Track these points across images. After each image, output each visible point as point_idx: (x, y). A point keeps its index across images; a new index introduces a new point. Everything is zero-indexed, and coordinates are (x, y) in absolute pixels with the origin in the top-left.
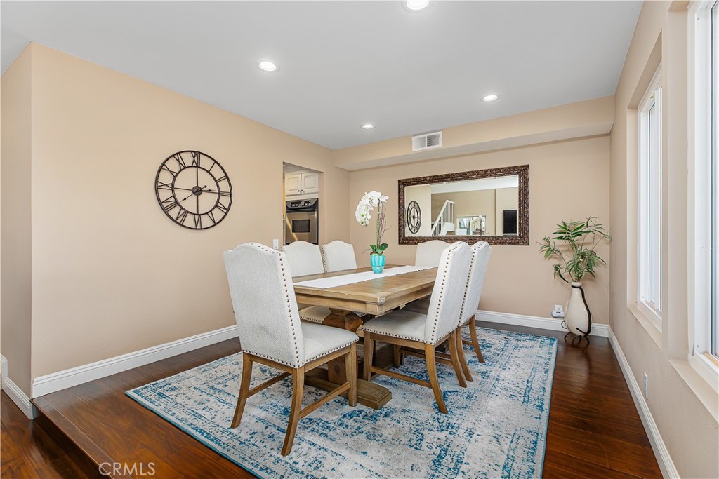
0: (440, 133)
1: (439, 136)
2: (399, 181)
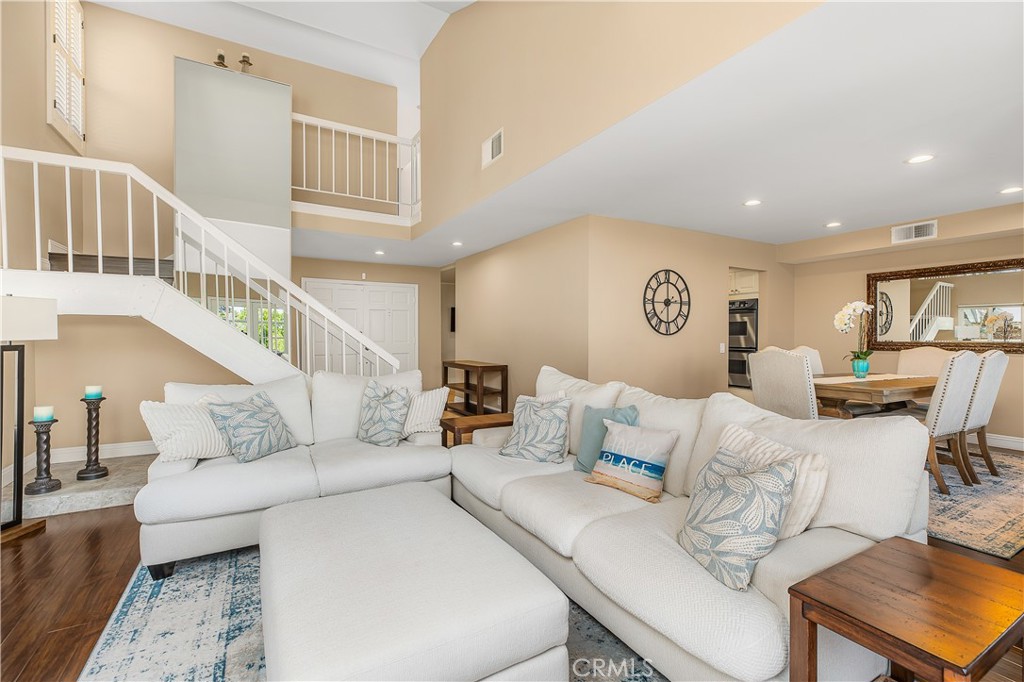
0: (935, 222)
1: (933, 225)
2: (868, 275)
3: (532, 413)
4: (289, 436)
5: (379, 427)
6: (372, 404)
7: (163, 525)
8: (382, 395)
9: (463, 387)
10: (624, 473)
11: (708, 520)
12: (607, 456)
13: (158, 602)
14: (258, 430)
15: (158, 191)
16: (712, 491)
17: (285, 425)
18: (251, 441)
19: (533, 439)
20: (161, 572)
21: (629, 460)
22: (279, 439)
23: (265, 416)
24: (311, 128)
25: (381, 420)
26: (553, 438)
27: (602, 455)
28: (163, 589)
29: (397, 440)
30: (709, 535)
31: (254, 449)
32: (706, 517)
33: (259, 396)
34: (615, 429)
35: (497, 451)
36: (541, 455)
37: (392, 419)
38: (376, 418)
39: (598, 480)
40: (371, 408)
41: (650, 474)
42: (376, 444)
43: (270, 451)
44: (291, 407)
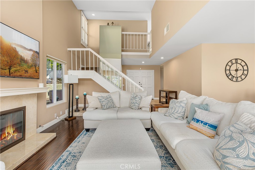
3: (174, 104)
4: (114, 105)
5: (133, 104)
6: (132, 99)
7: (87, 121)
8: (135, 97)
9: (165, 97)
10: (199, 126)
11: (222, 148)
12: (194, 120)
13: (85, 136)
14: (107, 103)
15: (94, 53)
16: (226, 137)
17: (113, 102)
18: (105, 105)
19: (174, 112)
20: (88, 130)
21: (202, 122)
22: (111, 105)
23: (108, 100)
24: (126, 35)
25: (134, 103)
26: (180, 112)
27: (193, 119)
28: (87, 134)
29: (137, 109)
30: (221, 154)
31: (105, 107)
32: (222, 147)
33: (108, 95)
34: (198, 111)
35: (164, 114)
36: (176, 117)
37: (136, 103)
38: (133, 102)
39: (191, 127)
40: (132, 100)
41: (210, 128)
42: (132, 109)
43: (109, 108)
44: (115, 98)
